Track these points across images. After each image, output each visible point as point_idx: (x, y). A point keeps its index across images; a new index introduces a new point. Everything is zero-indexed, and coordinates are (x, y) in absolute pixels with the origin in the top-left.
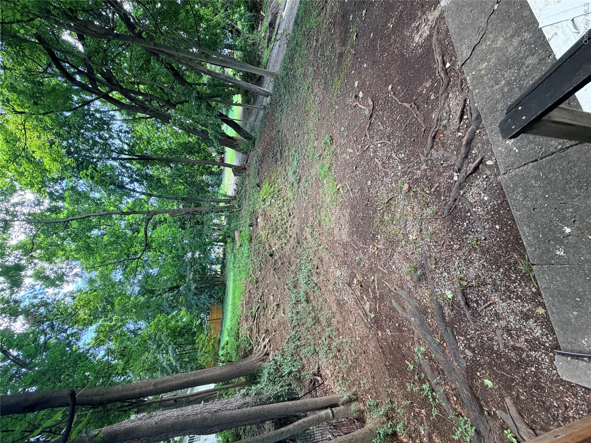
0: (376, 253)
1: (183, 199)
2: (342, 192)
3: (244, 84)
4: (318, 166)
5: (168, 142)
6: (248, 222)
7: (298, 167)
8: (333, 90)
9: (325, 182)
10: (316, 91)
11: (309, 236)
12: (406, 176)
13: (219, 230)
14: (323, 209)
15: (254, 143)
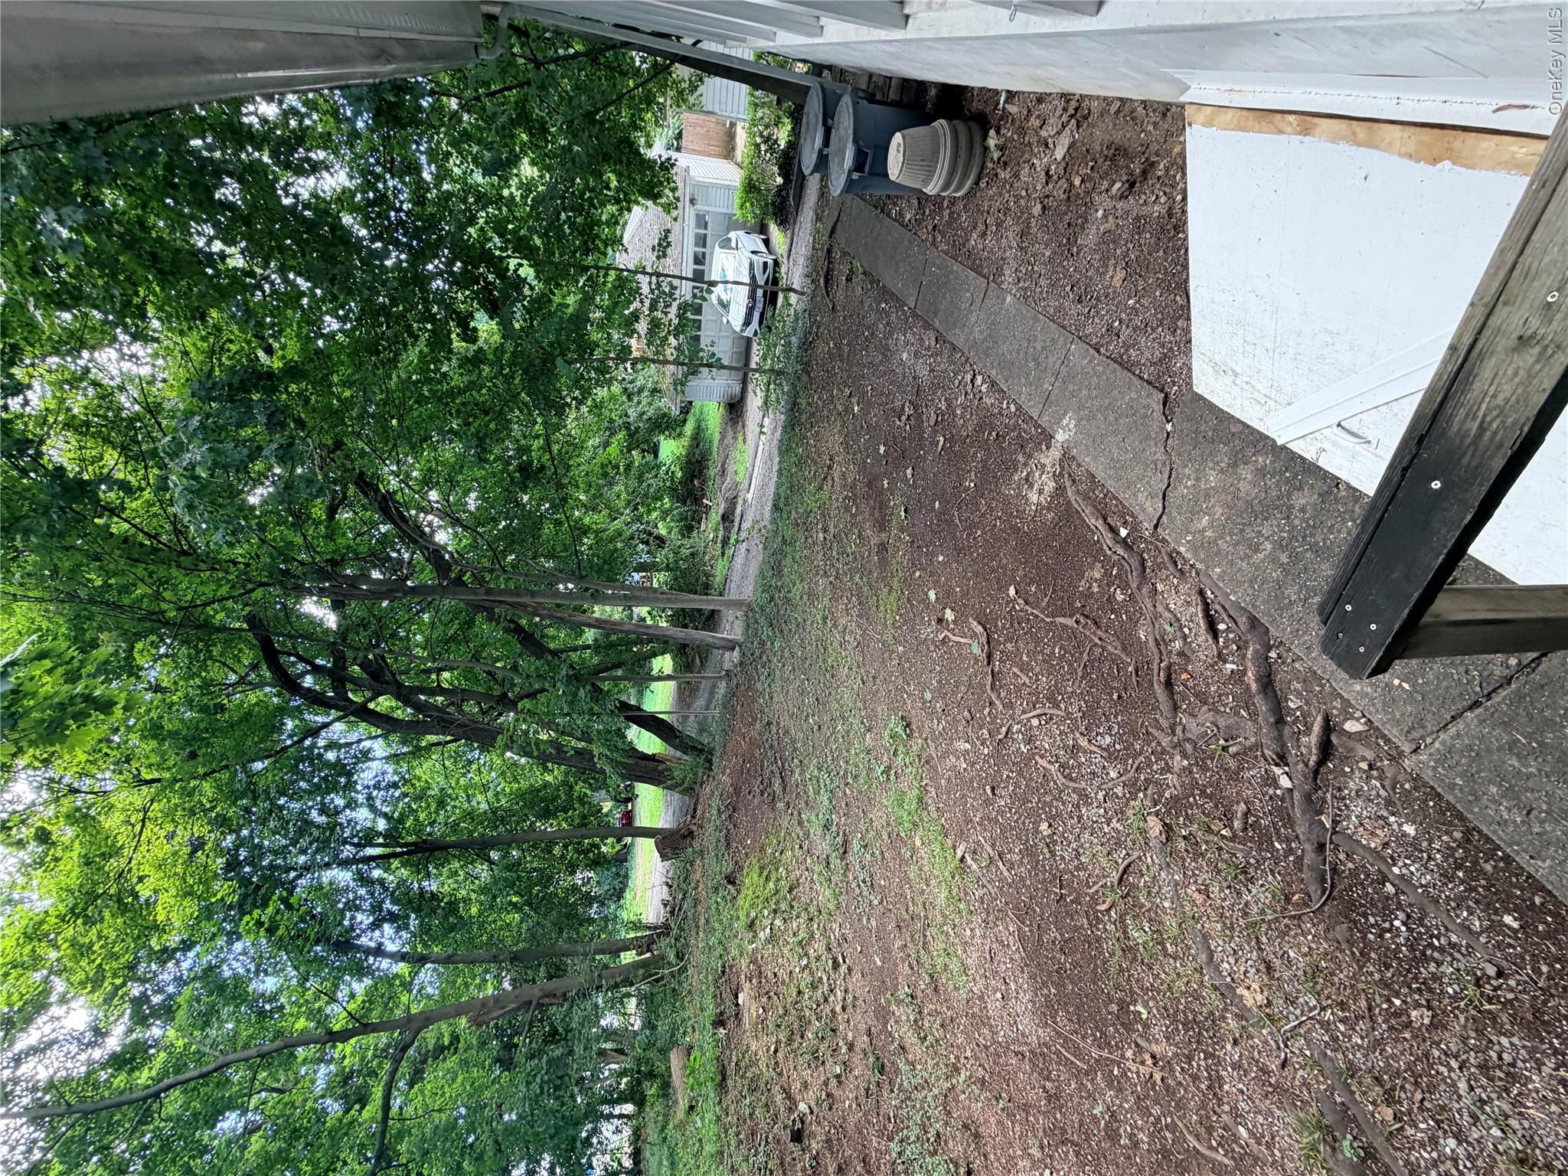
0: (1157, 1077)
1: (515, 958)
2: (974, 866)
3: (679, 633)
4: (887, 800)
5: (490, 794)
6: (711, 1010)
7: (833, 809)
8: (881, 615)
9: (918, 843)
10: (843, 621)
11: (911, 1039)
12: (1141, 795)
13: (620, 1051)
14: (933, 931)
15: (710, 762)
